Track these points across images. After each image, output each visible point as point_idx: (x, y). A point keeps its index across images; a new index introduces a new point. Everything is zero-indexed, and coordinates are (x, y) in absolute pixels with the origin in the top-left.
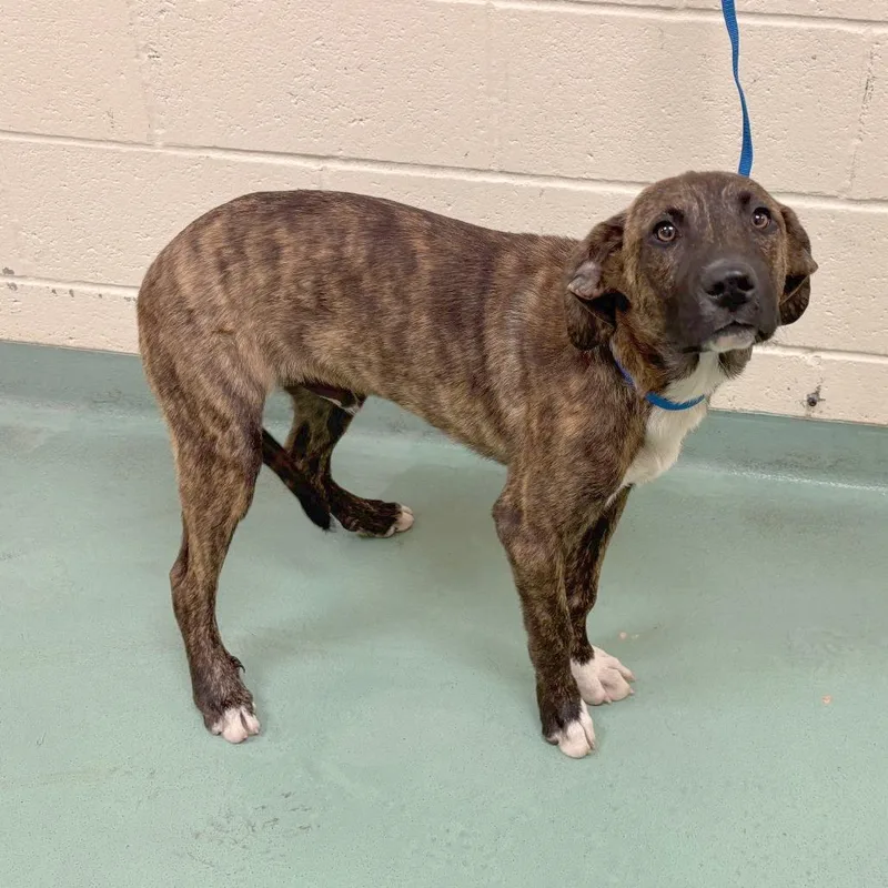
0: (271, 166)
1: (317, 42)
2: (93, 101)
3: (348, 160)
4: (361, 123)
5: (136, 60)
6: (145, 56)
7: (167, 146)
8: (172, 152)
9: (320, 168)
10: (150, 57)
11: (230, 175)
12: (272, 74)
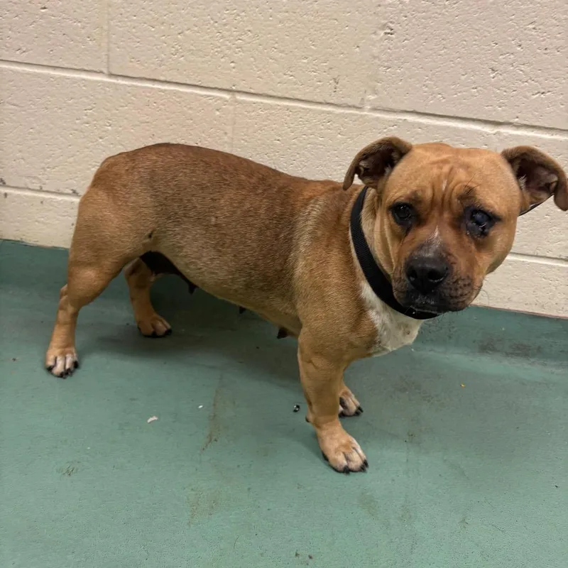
0: (455, 129)
1: (531, 26)
2: (327, 69)
3: (518, 126)
4: (542, 96)
5: (373, 36)
6: (382, 33)
7: (375, 109)
8: (378, 115)
9: (494, 132)
10: (386, 33)
11: (417, 136)
12: (483, 51)
